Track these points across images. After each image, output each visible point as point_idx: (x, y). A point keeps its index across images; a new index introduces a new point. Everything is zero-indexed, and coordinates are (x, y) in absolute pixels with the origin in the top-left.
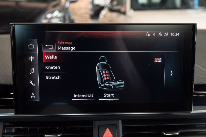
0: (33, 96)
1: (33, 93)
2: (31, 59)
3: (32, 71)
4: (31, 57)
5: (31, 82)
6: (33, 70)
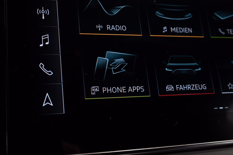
3: (46, 41)
4: (42, 10)
5: (42, 66)
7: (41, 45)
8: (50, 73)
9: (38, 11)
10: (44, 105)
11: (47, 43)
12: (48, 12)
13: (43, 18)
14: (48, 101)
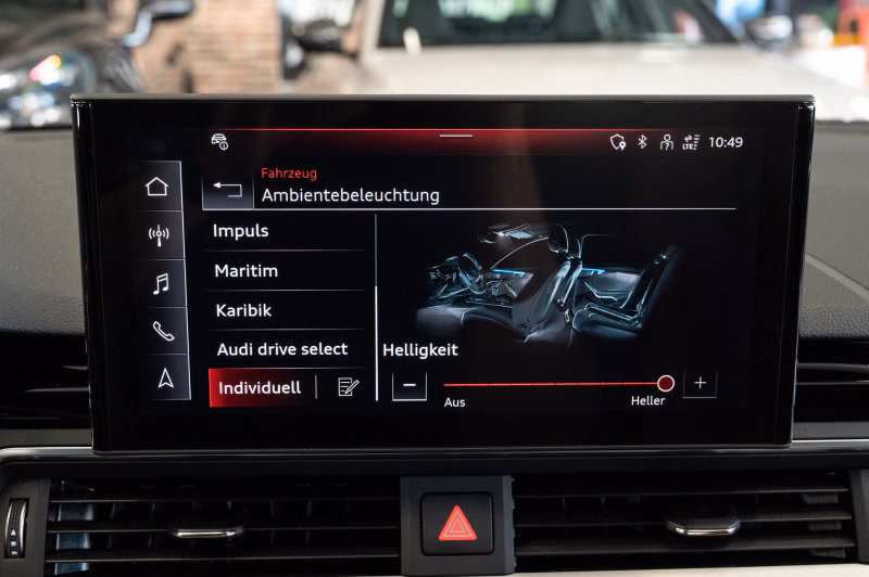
3: (163, 284)
4: (156, 230)
5: (157, 326)
7: (156, 292)
8: (169, 337)
9: (151, 233)
10: (160, 386)
11: (165, 289)
12: (167, 233)
13: (160, 245)
14: (166, 380)
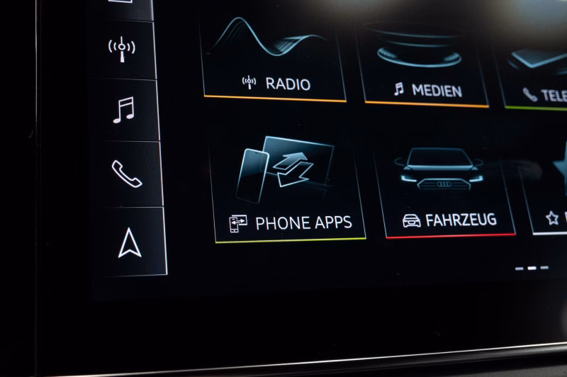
0: (129, 247)
1: (129, 230)
2: (119, 51)
6: (132, 103)
